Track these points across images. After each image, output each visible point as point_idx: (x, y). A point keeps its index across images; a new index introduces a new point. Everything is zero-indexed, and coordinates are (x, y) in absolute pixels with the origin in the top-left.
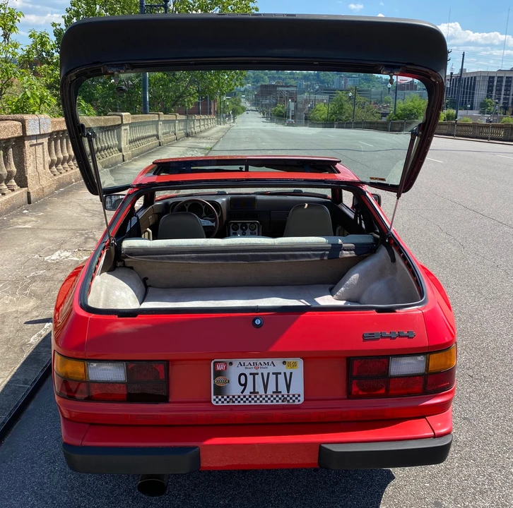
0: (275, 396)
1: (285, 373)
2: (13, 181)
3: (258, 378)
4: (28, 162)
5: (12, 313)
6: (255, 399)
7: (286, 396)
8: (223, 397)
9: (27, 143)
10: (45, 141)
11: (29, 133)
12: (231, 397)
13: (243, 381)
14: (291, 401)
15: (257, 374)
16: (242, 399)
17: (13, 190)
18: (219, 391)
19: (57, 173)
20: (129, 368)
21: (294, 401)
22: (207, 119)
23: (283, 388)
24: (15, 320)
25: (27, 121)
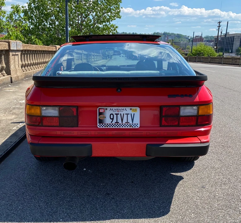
0: (126, 124)
1: (131, 114)
2: (4, 71)
3: (119, 116)
4: (11, 63)
5: (4, 119)
6: (117, 125)
7: (131, 124)
8: (102, 124)
9: (11, 54)
10: (19, 53)
11: (12, 48)
12: (106, 124)
13: (112, 117)
14: (134, 127)
15: (118, 114)
16: (111, 125)
17: (4, 76)
18: (101, 121)
19: (25, 70)
20: (60, 109)
21: (135, 127)
22: (98, 55)
23: (130, 120)
24: (6, 122)
25: (10, 42)
